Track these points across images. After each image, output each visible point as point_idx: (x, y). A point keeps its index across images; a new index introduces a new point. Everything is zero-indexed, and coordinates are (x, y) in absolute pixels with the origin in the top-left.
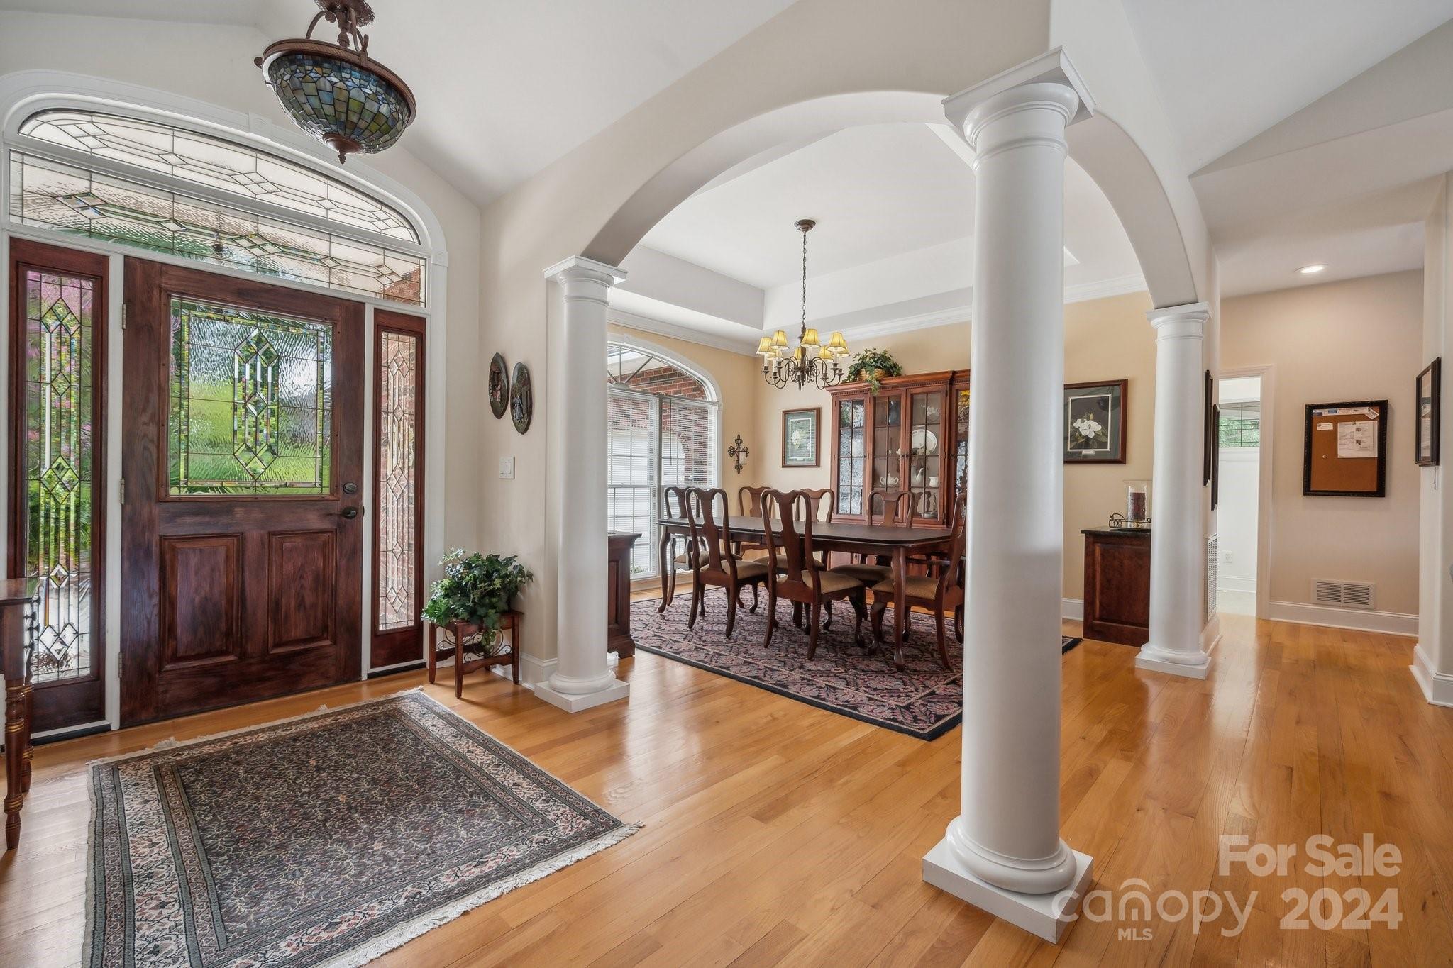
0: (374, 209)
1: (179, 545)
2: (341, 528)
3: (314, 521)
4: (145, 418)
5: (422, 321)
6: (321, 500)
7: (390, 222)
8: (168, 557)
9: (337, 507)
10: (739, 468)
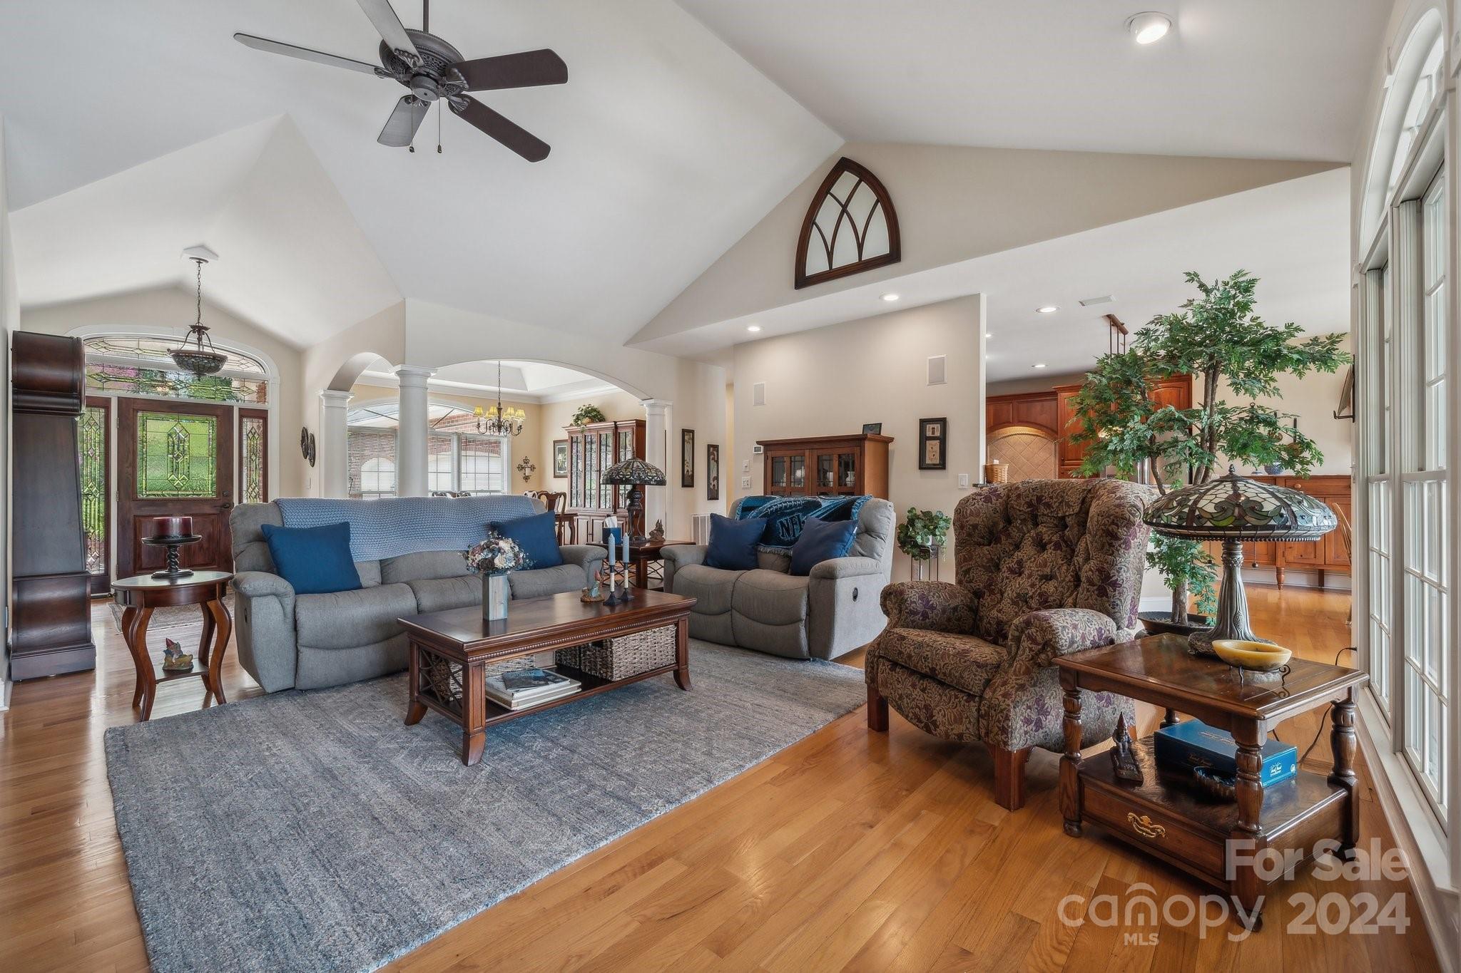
0: (239, 359)
1: (143, 519)
2: (222, 513)
3: (207, 509)
4: (126, 465)
5: (266, 412)
6: (212, 500)
7: (248, 365)
8: (137, 524)
9: (221, 503)
10: (526, 478)
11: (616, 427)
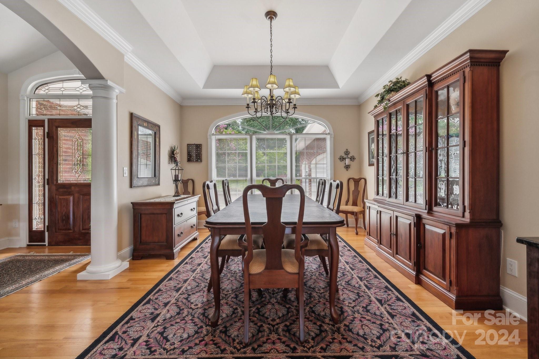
10: (347, 167)
11: (431, 84)
